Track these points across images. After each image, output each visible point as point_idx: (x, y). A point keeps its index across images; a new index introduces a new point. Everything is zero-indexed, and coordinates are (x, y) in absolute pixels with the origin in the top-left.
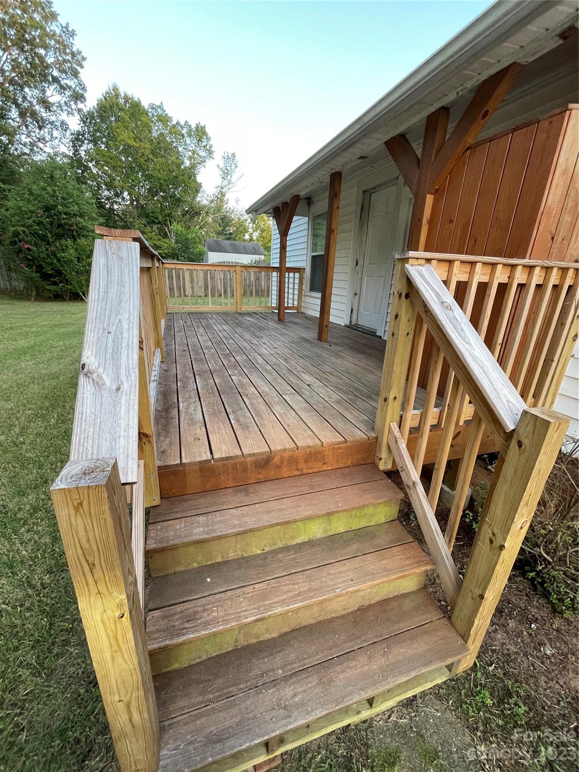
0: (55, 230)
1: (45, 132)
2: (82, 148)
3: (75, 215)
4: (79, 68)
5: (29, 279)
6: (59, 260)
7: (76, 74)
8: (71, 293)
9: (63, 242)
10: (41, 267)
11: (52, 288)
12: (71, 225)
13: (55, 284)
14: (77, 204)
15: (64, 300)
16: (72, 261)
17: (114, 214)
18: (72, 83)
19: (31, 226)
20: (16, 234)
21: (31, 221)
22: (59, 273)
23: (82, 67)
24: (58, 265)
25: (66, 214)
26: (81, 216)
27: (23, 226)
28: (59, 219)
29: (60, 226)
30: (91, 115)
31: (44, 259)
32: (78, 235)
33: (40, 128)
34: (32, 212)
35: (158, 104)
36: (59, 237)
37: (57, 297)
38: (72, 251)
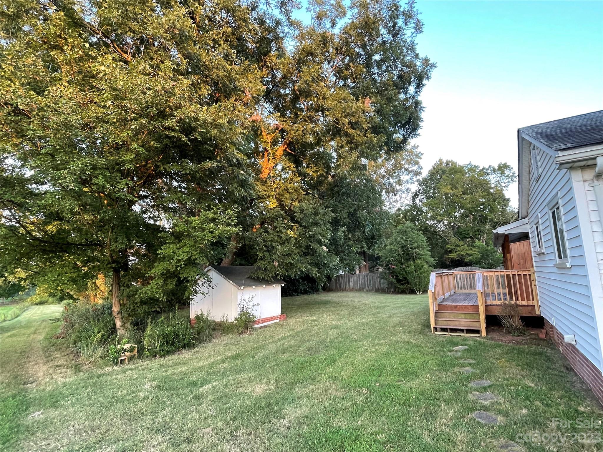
0: (405, 257)
1: (398, 197)
2: (418, 199)
3: (415, 248)
4: (419, 160)
5: (391, 283)
6: (406, 272)
7: (417, 163)
8: (410, 289)
9: (409, 263)
10: (397, 276)
11: (402, 287)
12: (413, 254)
13: (402, 284)
14: (416, 242)
15: (406, 293)
16: (412, 272)
17: (437, 235)
18: (415, 168)
19: (395, 257)
20: (389, 261)
21: (395, 255)
22: (405, 278)
23: (421, 158)
24: (405, 274)
25: (411, 248)
26: (418, 247)
27: (392, 257)
28: (407, 251)
29: (408, 254)
30: (425, 180)
31: (399, 273)
32: (416, 258)
33: (395, 195)
34: (396, 250)
35: (469, 163)
36: (407, 260)
37: (403, 292)
38: (413, 267)
